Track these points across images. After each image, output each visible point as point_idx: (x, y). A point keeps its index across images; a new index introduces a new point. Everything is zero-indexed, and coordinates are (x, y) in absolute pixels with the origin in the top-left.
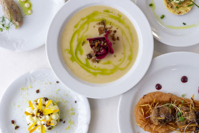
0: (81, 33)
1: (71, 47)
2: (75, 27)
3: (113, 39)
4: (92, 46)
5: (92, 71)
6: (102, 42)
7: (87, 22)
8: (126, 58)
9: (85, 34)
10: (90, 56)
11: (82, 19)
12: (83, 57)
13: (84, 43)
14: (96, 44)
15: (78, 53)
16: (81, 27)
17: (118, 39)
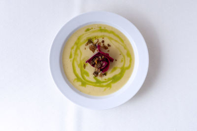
0: (78, 59)
1: (76, 75)
2: (71, 57)
3: (106, 48)
4: (93, 65)
5: (104, 84)
6: (100, 57)
7: (78, 48)
8: (126, 57)
9: (82, 59)
10: (96, 74)
11: (72, 48)
12: (91, 77)
13: (85, 66)
14: (96, 61)
15: (85, 76)
16: (75, 55)
17: (109, 45)
